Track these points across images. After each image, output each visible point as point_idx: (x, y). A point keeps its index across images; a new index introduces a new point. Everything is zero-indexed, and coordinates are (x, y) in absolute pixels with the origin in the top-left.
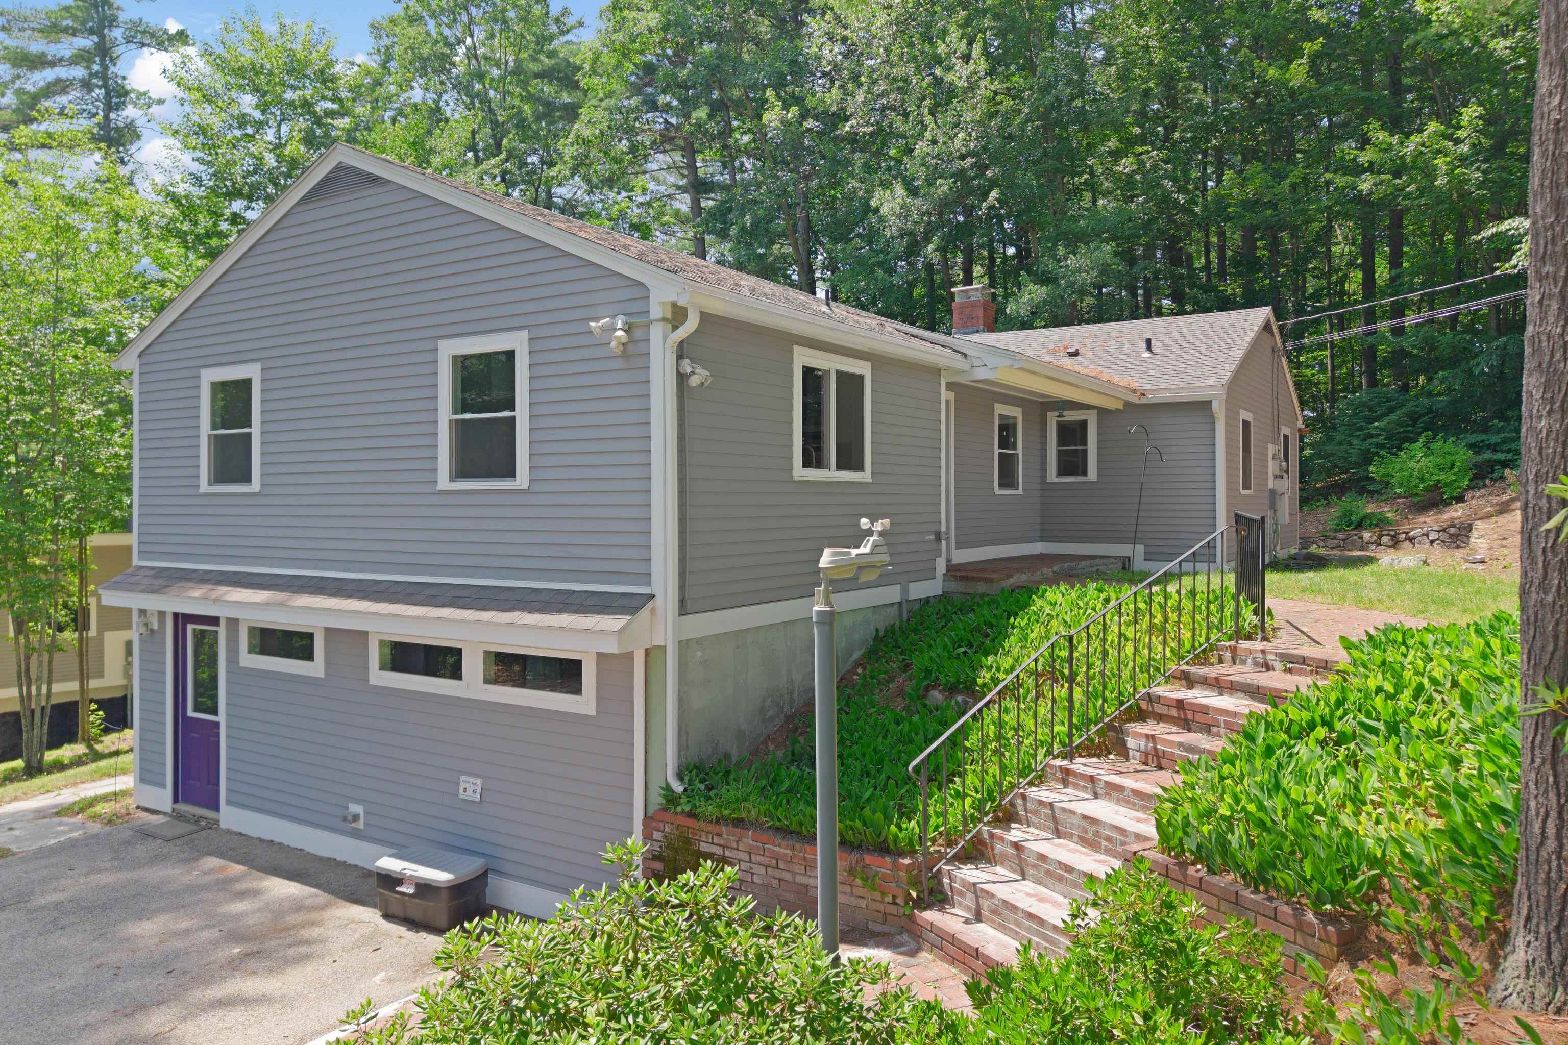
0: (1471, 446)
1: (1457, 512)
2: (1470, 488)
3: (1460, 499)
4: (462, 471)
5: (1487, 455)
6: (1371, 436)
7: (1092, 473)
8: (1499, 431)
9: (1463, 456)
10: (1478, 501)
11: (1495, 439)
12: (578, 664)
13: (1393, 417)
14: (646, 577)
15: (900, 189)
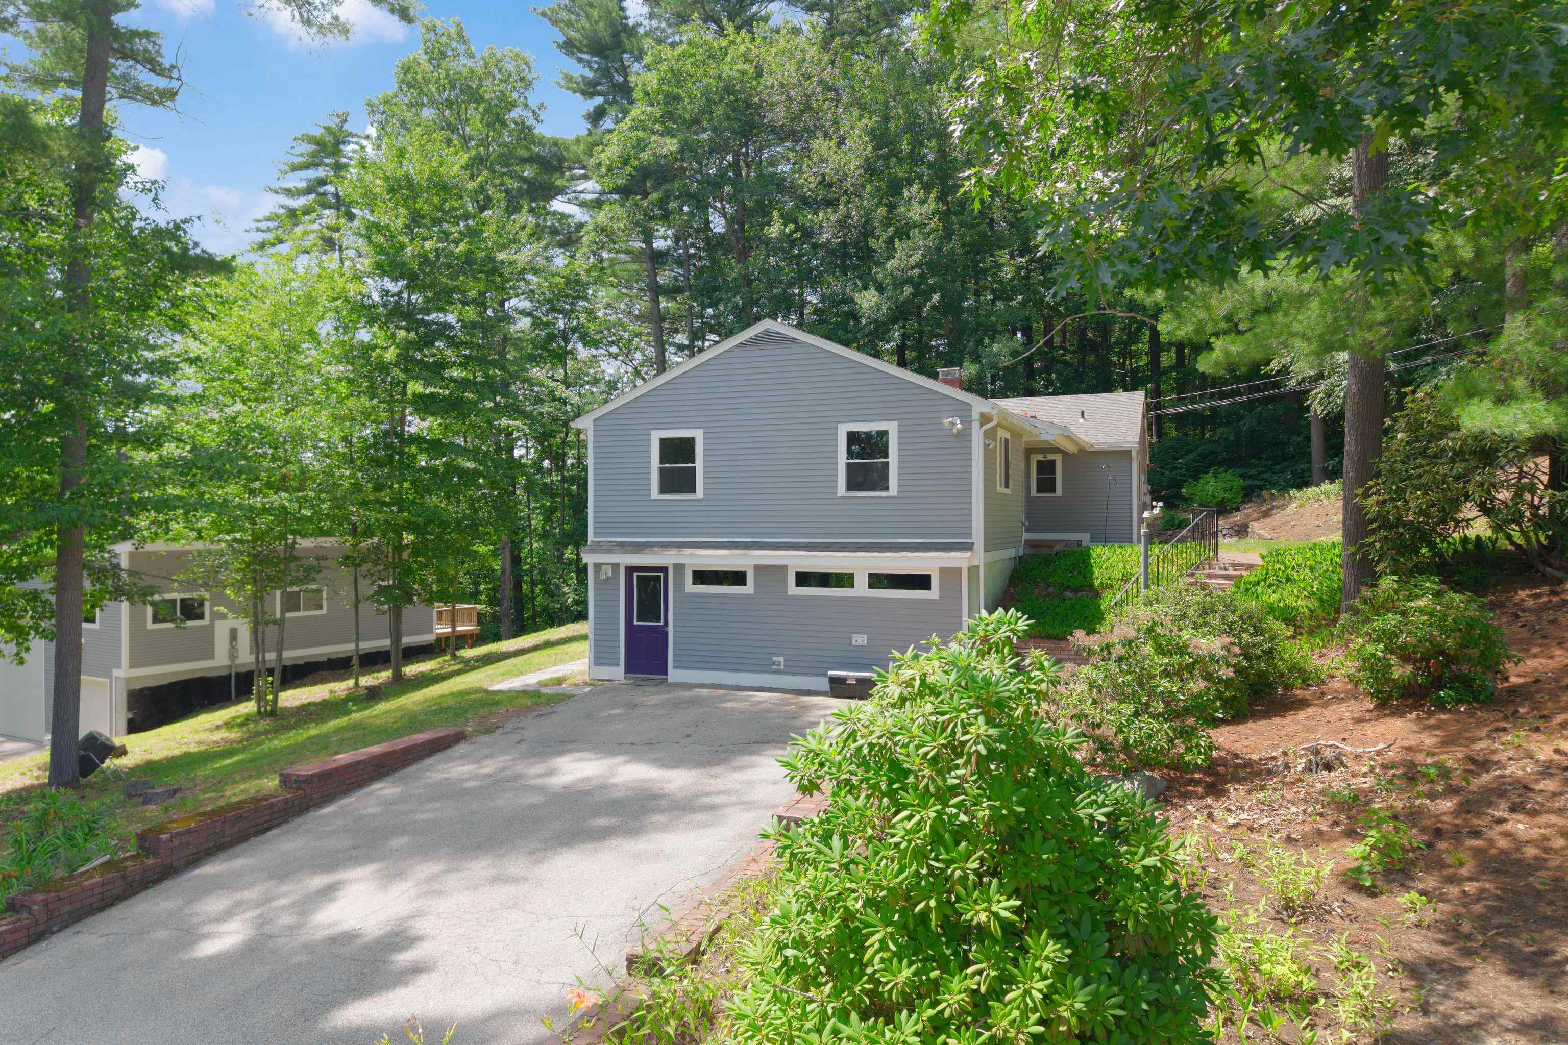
0: (1241, 476)
1: (1238, 517)
2: (1243, 502)
3: (1237, 509)
4: (851, 487)
5: (1250, 482)
6: (1176, 468)
7: (1059, 492)
8: (1255, 466)
9: (1239, 482)
10: (1249, 510)
11: (1253, 472)
12: (928, 577)
13: (1191, 456)
14: (969, 535)
15: (872, 291)
